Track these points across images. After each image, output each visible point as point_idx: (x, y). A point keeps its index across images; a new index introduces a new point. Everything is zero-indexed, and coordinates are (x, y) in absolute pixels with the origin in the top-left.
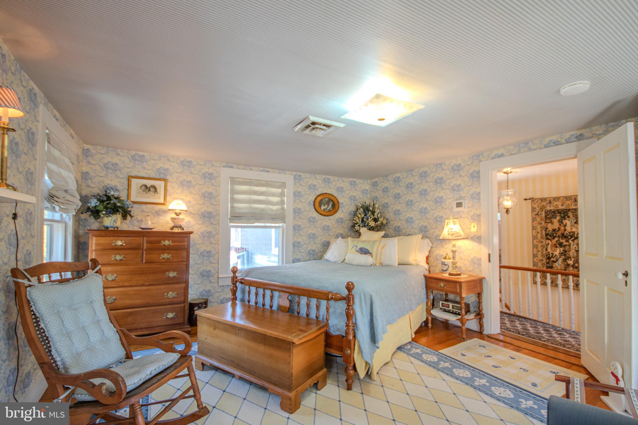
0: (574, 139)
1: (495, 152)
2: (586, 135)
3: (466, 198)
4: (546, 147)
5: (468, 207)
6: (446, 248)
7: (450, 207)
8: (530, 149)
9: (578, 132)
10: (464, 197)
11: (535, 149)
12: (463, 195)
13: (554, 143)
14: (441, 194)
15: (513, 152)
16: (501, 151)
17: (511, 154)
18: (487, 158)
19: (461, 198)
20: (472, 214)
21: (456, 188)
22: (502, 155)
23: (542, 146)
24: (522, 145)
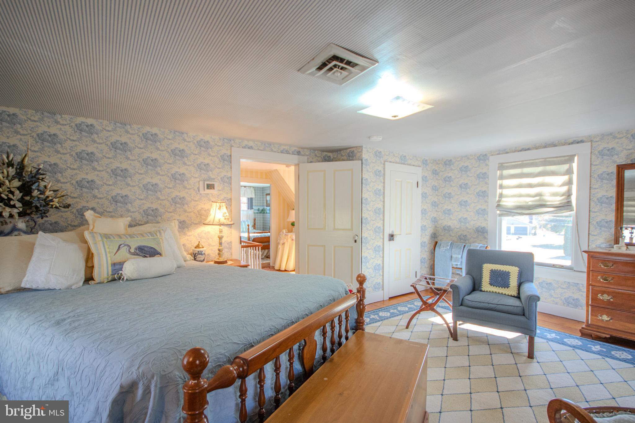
0: (296, 153)
1: (246, 143)
2: (302, 153)
3: (216, 180)
4: (282, 152)
5: (219, 190)
6: (189, 236)
7: (196, 188)
8: (272, 150)
9: (299, 150)
10: (214, 179)
11: (275, 152)
12: (212, 177)
13: (286, 151)
14: (182, 170)
15: (260, 148)
16: (251, 144)
17: (259, 149)
18: (238, 146)
19: (210, 179)
20: (222, 197)
21: (203, 167)
22: (251, 148)
23: (279, 151)
24: (267, 145)
